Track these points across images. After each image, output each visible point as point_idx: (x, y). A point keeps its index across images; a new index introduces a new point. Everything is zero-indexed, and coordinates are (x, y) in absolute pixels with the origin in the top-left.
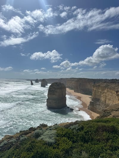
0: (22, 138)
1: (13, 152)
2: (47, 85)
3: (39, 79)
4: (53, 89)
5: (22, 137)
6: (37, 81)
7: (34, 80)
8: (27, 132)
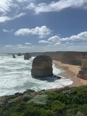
0: (9, 102)
1: (2, 113)
2: (31, 58)
3: (21, 53)
4: (38, 61)
5: (10, 100)
6: (19, 55)
7: (16, 54)
8: (14, 96)
